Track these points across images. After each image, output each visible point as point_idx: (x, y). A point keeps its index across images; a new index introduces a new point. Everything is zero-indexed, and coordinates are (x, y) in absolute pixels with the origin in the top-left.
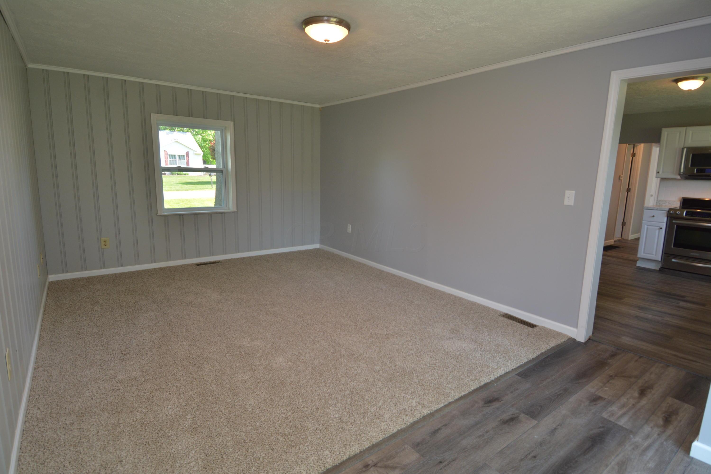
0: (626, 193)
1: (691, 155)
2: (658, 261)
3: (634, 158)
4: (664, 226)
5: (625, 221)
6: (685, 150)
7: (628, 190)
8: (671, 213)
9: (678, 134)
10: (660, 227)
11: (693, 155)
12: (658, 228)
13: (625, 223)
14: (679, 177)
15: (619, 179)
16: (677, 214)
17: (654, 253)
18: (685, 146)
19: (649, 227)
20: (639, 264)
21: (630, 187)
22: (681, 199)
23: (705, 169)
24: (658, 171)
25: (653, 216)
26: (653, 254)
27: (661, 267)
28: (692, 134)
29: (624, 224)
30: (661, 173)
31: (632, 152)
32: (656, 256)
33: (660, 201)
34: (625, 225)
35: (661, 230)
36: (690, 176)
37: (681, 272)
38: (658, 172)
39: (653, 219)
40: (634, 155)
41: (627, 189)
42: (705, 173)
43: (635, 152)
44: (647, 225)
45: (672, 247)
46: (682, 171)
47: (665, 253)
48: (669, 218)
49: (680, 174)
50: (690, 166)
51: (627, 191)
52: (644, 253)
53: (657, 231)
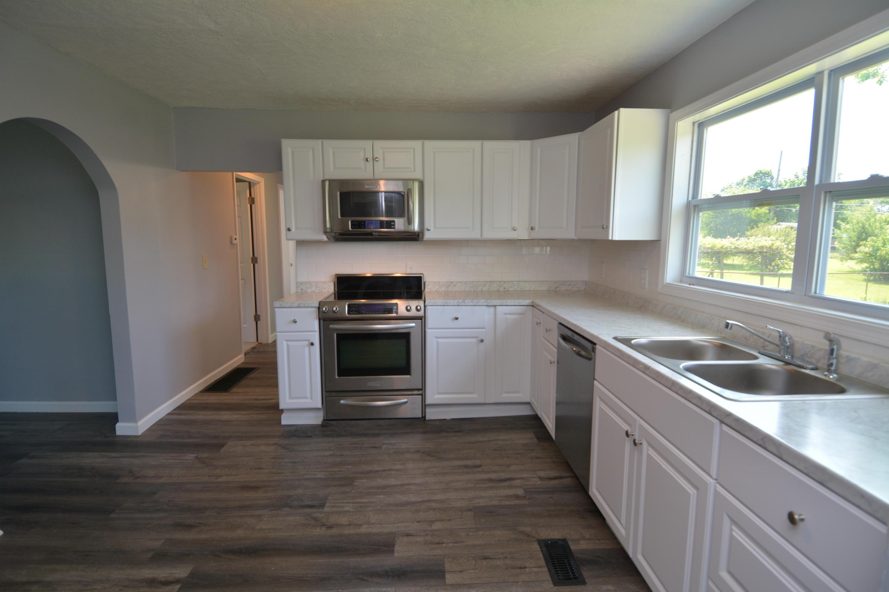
0: (252, 265)
1: (338, 193)
2: (317, 409)
3: (253, 206)
4: (316, 338)
5: (258, 313)
6: (327, 183)
7: (254, 260)
8: (324, 312)
9: (311, 154)
10: (309, 340)
11: (341, 194)
12: (307, 343)
13: (259, 316)
14: (325, 238)
15: (231, 243)
16: (334, 312)
17: (308, 395)
18: (326, 177)
19: (289, 343)
20: (286, 420)
21: (256, 256)
22: (334, 277)
23: (364, 222)
24: (288, 227)
25: (295, 322)
26: (306, 398)
27: (324, 420)
28: (334, 154)
29: (257, 318)
30: (293, 229)
31: (248, 196)
32: (312, 399)
33: (302, 283)
34: (259, 320)
35: (312, 347)
36: (341, 234)
37: (359, 422)
38: (289, 230)
39: (294, 327)
40: (252, 201)
41: (252, 259)
42: (365, 228)
43: (253, 196)
44: (286, 341)
45: (337, 377)
46: (328, 225)
47: (326, 391)
48: (322, 321)
49: (325, 233)
50: (340, 217)
51: (252, 262)
52: (291, 398)
53: (307, 350)
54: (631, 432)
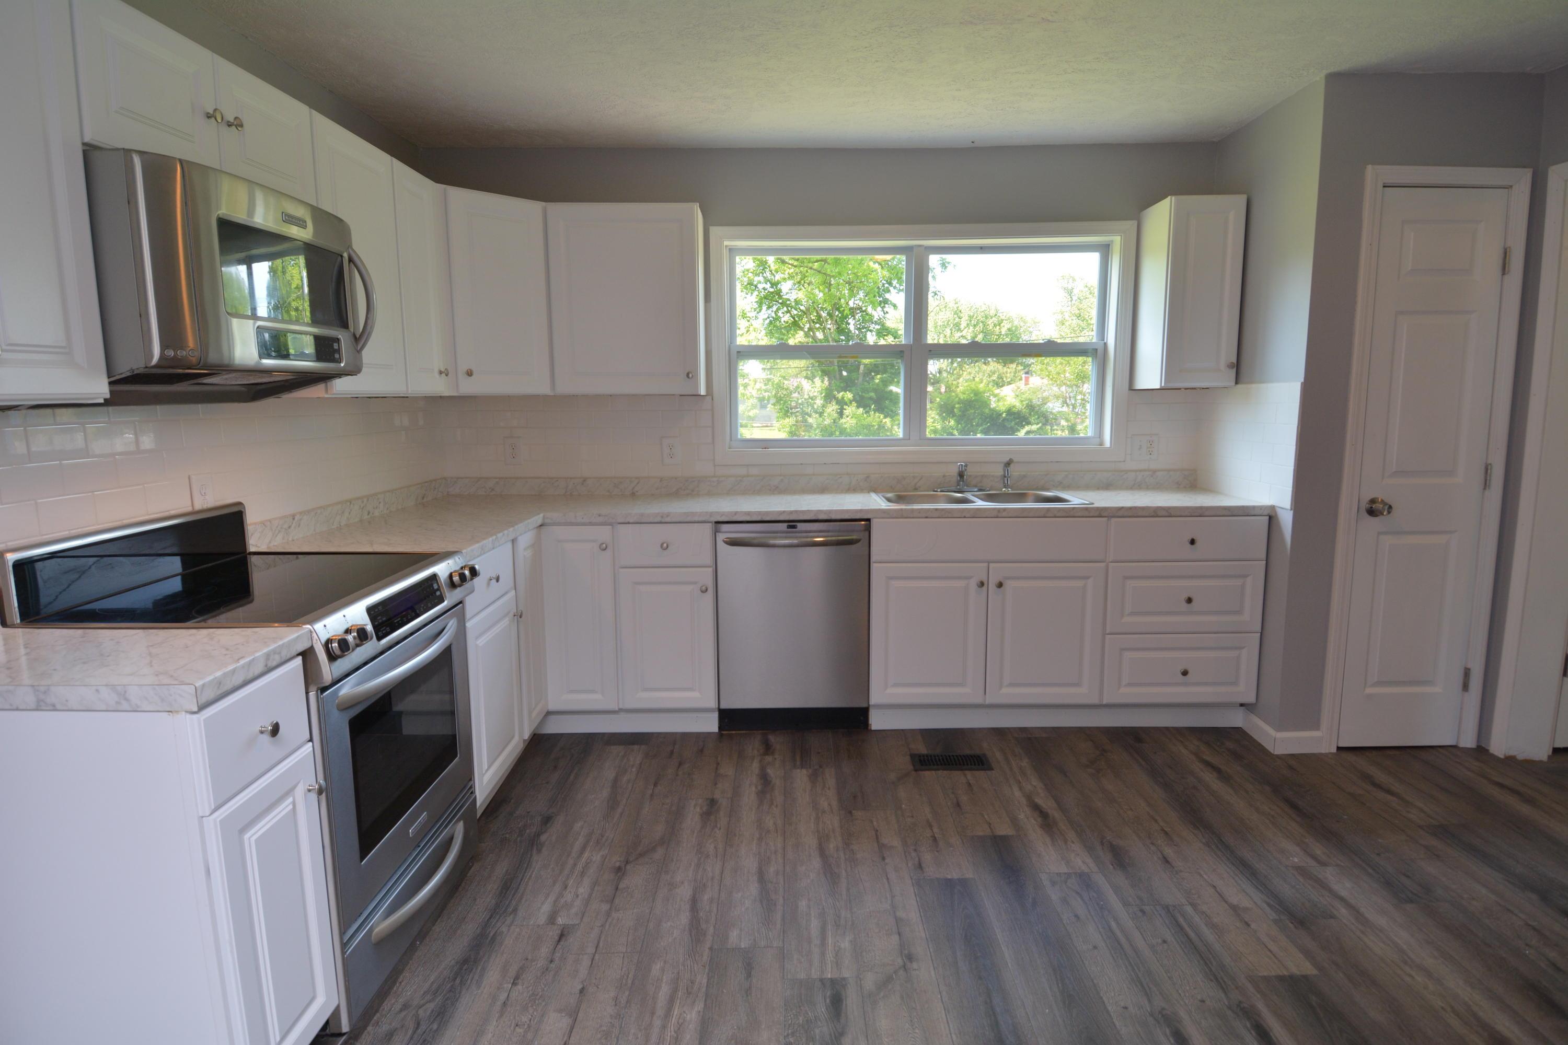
54: (986, 583)
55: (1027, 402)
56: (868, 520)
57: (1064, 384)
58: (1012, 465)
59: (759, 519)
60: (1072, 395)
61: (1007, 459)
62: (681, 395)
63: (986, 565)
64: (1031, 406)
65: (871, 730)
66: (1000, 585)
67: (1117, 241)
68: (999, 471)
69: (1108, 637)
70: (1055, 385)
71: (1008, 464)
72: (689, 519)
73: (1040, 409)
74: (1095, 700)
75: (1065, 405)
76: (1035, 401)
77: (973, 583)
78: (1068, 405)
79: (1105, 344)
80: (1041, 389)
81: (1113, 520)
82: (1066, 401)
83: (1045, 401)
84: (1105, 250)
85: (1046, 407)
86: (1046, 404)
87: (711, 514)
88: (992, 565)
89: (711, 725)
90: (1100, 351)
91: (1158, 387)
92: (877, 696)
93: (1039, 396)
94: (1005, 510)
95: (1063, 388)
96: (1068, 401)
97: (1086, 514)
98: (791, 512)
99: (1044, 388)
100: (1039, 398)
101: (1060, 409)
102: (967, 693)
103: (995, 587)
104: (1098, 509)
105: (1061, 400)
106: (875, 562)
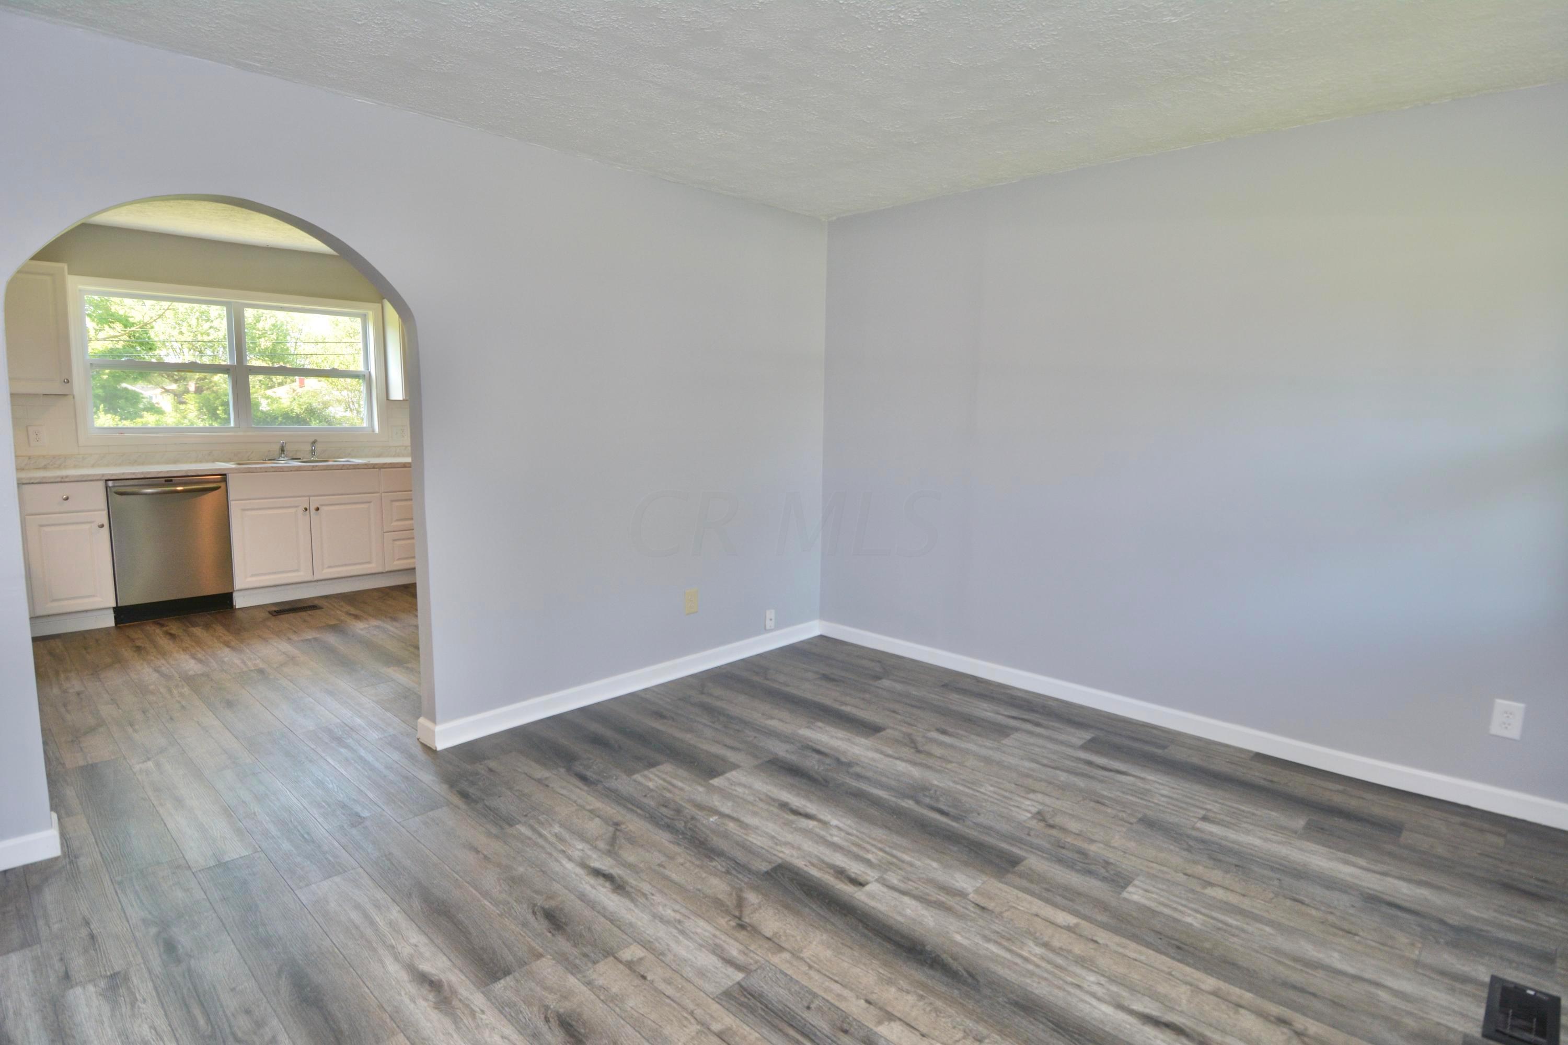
54: (308, 508)
55: (306, 406)
56: (225, 475)
57: (346, 388)
58: (316, 444)
59: (142, 476)
60: (355, 400)
61: (312, 440)
62: (44, 395)
63: (307, 498)
64: (311, 410)
65: (236, 609)
66: (318, 509)
67: (371, 314)
68: (308, 448)
69: (385, 534)
70: (335, 389)
71: (314, 443)
72: (84, 479)
73: (320, 413)
74: (380, 570)
75: (349, 409)
76: (315, 405)
77: (300, 510)
78: (351, 410)
79: (370, 372)
80: (321, 393)
81: (382, 470)
82: (349, 405)
83: (326, 405)
84: (364, 318)
85: (327, 411)
86: (327, 408)
87: (103, 475)
88: (311, 498)
89: (109, 621)
90: (367, 376)
91: (402, 399)
92: (239, 583)
93: (320, 400)
94: (317, 466)
95: (345, 393)
96: (351, 406)
97: (366, 467)
98: (168, 472)
99: (323, 393)
100: (319, 402)
101: (344, 414)
102: (303, 575)
103: (314, 511)
104: (372, 464)
105: (343, 405)
106: (233, 500)
